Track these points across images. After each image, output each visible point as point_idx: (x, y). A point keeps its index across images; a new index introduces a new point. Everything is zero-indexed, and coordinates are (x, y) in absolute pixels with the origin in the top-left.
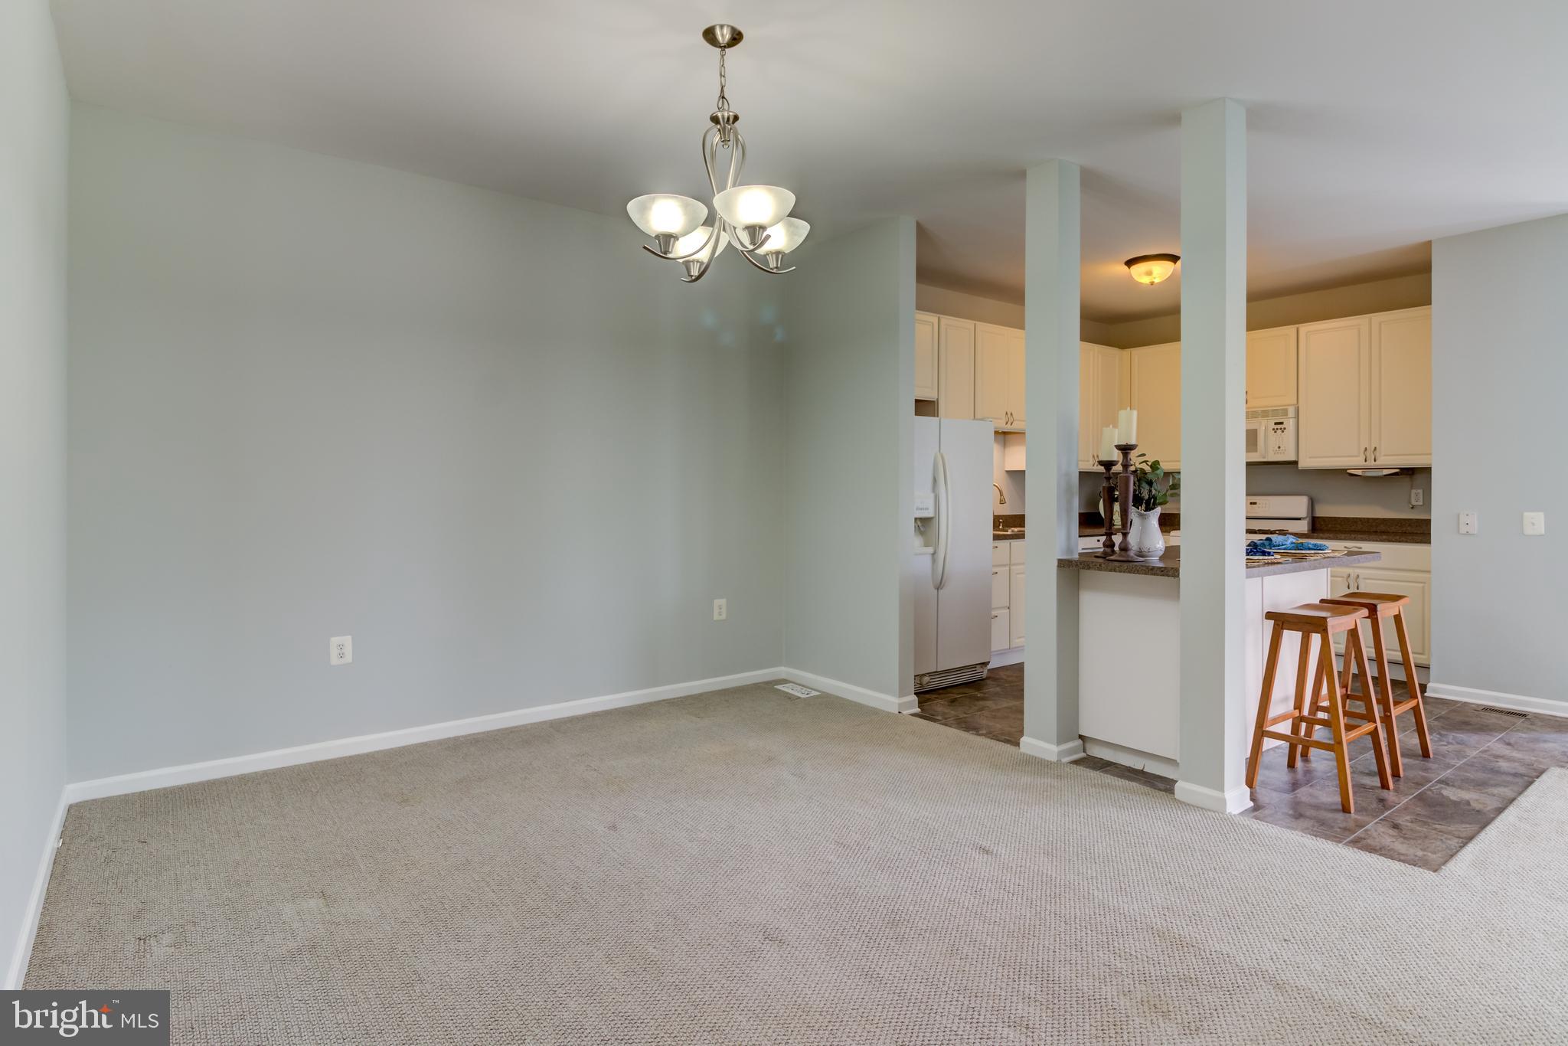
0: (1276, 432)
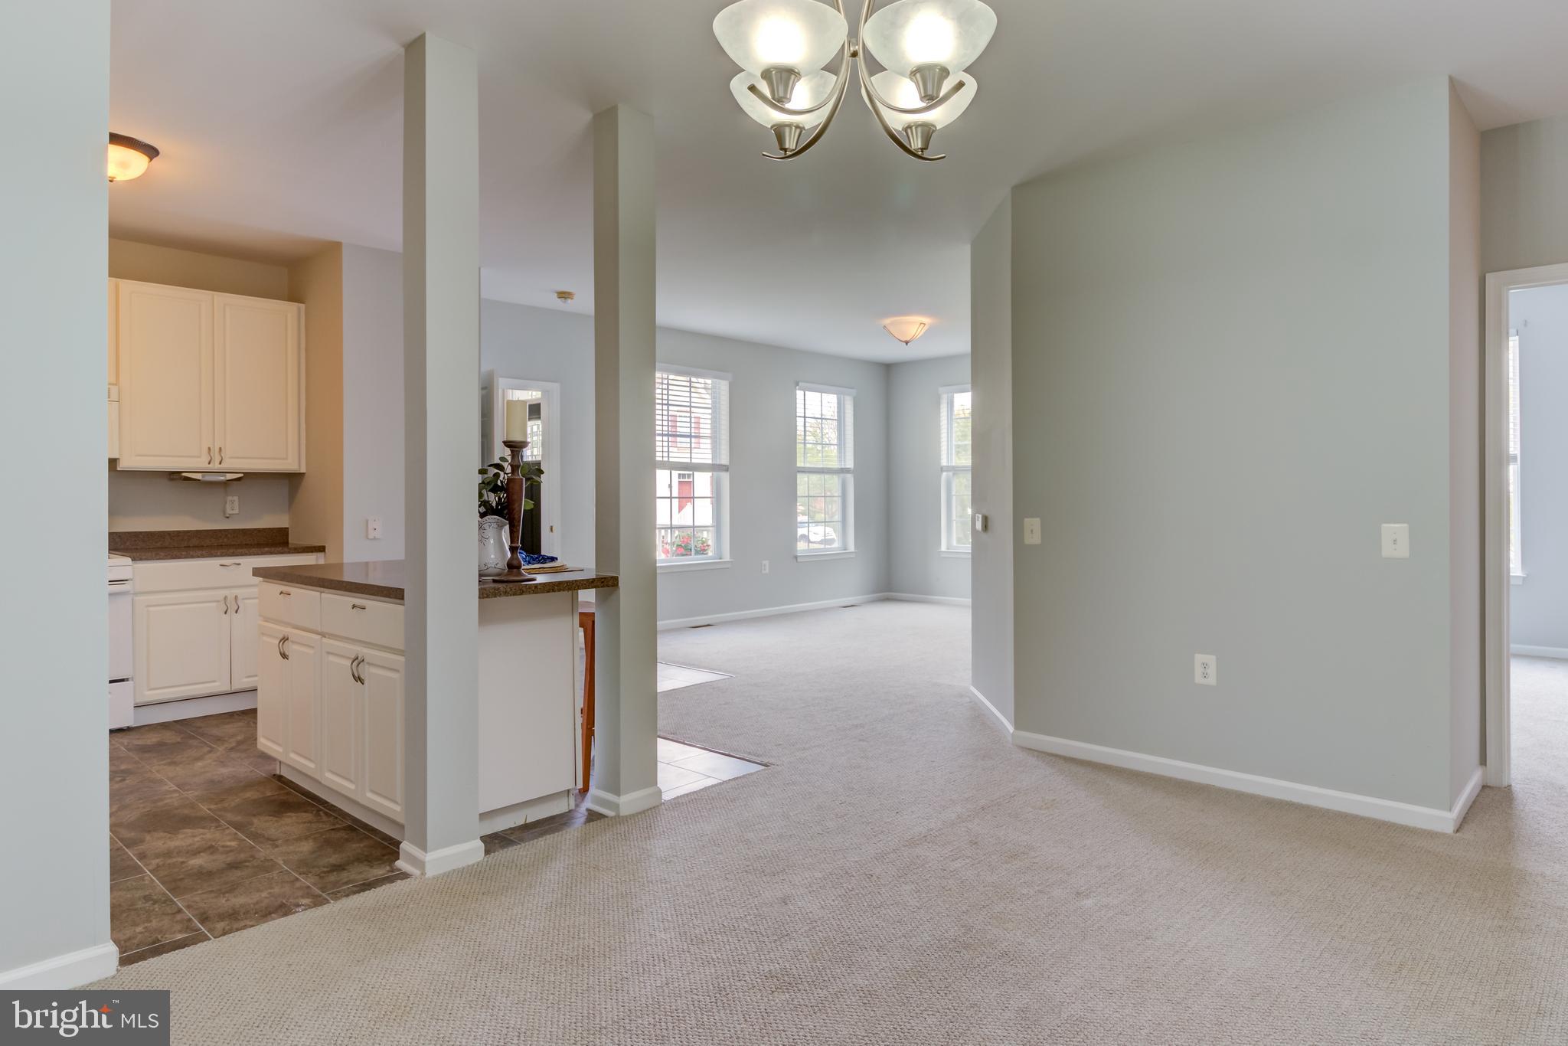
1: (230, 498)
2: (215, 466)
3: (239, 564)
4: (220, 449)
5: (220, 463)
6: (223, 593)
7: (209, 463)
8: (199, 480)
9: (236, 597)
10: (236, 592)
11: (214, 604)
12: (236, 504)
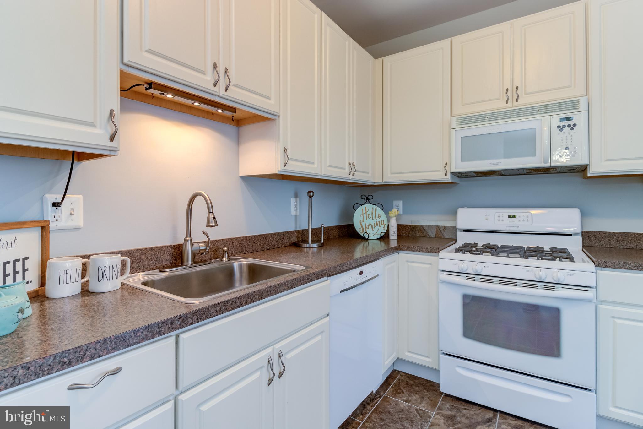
0: (561, 130)
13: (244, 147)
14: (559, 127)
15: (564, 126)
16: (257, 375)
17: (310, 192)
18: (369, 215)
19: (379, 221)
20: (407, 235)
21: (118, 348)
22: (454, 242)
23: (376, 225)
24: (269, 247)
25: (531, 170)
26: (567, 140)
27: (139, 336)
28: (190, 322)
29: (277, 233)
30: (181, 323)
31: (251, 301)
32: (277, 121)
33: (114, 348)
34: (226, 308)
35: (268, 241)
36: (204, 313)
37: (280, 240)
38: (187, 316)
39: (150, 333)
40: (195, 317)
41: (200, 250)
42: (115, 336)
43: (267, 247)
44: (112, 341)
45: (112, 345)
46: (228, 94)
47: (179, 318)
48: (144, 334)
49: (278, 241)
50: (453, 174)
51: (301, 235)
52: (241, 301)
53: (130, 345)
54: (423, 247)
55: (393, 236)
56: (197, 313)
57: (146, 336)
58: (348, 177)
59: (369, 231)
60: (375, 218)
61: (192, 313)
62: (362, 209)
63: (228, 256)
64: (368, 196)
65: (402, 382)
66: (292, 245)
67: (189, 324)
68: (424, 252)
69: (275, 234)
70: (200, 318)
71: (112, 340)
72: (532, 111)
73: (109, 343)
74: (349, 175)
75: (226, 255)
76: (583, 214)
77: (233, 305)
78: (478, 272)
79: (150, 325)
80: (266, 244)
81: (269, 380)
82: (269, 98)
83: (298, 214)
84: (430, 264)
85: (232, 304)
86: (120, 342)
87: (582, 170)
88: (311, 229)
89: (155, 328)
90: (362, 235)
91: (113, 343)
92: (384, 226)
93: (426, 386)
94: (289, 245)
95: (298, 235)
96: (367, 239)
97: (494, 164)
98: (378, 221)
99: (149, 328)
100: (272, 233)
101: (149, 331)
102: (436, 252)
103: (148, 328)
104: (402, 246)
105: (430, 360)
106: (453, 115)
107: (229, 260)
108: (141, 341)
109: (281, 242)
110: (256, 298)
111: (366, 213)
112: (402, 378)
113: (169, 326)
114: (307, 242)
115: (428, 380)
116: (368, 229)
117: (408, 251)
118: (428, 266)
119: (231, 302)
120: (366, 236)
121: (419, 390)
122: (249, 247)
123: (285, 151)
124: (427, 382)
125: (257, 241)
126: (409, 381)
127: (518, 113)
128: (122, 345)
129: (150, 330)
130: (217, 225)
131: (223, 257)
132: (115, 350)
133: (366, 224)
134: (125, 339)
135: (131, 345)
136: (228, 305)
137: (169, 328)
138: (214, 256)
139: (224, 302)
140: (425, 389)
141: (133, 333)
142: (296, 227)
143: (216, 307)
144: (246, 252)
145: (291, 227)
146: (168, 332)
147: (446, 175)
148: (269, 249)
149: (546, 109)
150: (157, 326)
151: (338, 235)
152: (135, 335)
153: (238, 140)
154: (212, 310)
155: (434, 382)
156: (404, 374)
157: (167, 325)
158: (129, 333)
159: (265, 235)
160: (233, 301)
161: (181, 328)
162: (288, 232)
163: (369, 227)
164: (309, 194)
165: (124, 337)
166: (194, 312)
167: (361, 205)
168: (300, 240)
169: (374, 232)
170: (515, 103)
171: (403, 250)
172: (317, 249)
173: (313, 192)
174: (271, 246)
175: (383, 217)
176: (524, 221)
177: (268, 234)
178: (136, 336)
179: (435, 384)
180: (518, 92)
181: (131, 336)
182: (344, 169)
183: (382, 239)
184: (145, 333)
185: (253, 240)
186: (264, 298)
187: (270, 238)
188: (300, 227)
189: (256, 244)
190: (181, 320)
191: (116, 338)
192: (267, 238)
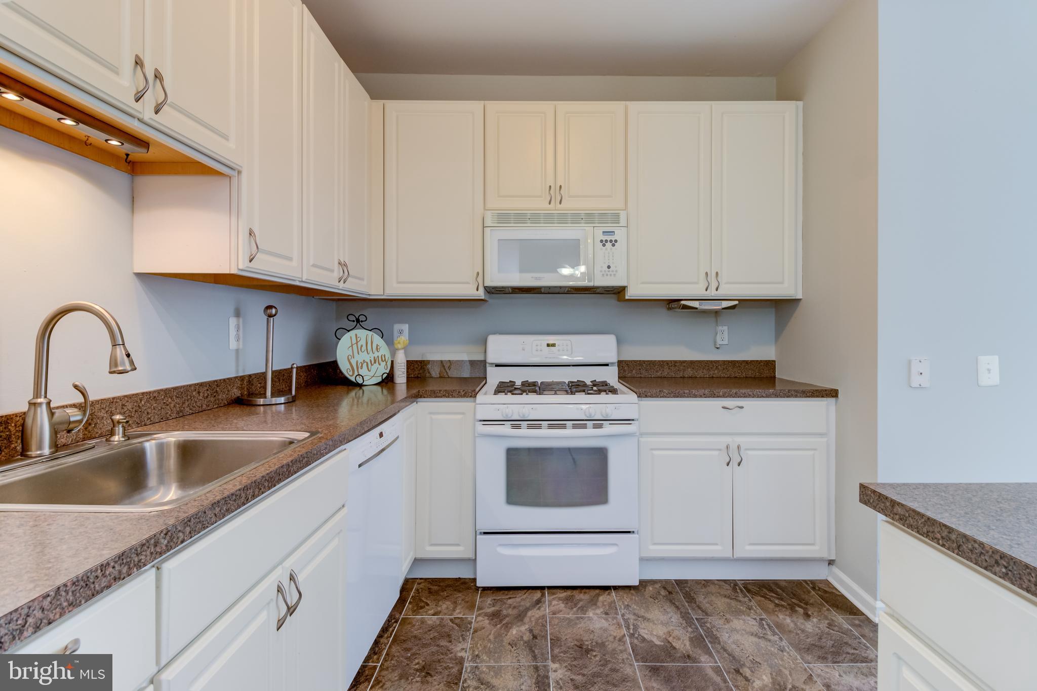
0: (604, 245)
1: (720, 328)
2: (712, 293)
3: (742, 407)
4: (717, 273)
5: (717, 290)
6: (727, 440)
7: (706, 290)
8: (696, 308)
9: (739, 447)
10: (739, 440)
11: (716, 453)
12: (726, 333)
13: (143, 219)
14: (602, 241)
15: (606, 241)
16: (263, 616)
17: (270, 307)
18: (362, 346)
19: (378, 357)
20: (416, 376)
21: (78, 601)
22: (484, 382)
23: (373, 362)
24: (191, 409)
25: (573, 289)
26: (609, 257)
27: (109, 574)
28: (180, 539)
29: (206, 382)
30: (168, 542)
31: (259, 491)
32: (235, 181)
33: (72, 603)
34: (227, 508)
35: (189, 398)
36: (199, 520)
37: (211, 394)
38: (176, 529)
39: (125, 566)
40: (188, 529)
41: (70, 423)
42: (72, 580)
43: (187, 409)
44: (69, 590)
45: (68, 597)
46: (162, 119)
47: (166, 534)
48: (117, 569)
49: (207, 397)
50: (485, 288)
51: (247, 385)
52: (246, 494)
53: (95, 593)
54: (454, 390)
55: (401, 378)
56: (190, 521)
57: (120, 572)
58: (337, 284)
59: (364, 372)
60: (371, 352)
61: (184, 522)
62: (351, 337)
63: (125, 430)
64: (359, 317)
65: (422, 591)
66: (232, 404)
67: (179, 543)
68: (455, 397)
69: (201, 385)
70: (194, 530)
71: (67, 589)
72: (576, 218)
73: (64, 594)
74: (339, 282)
75: (119, 429)
76: (619, 342)
77: (237, 502)
78: (526, 416)
79: (125, 552)
80: (187, 404)
81: (279, 621)
82: (226, 138)
83: (241, 346)
84: (463, 413)
85: (235, 500)
86: (80, 589)
87: (618, 292)
88: (273, 372)
89: (132, 556)
90: (353, 379)
91: (70, 593)
92: (386, 363)
93: (456, 586)
94: (226, 403)
95: (242, 385)
96: (360, 386)
97: (536, 278)
98: (376, 354)
99: (123, 557)
100: (198, 384)
101: (123, 563)
102: (471, 396)
103: (121, 558)
104: (423, 392)
105: (461, 548)
106: (486, 208)
107: (126, 438)
108: (112, 583)
109: (212, 399)
110: (265, 487)
111: (357, 343)
112: (421, 586)
113: (152, 550)
114: (264, 395)
115: (456, 578)
116: (361, 369)
117: (432, 397)
118: (460, 417)
119: (234, 497)
120: (360, 381)
121: (448, 594)
122: (153, 411)
123: (250, 234)
124: (456, 581)
125: (170, 400)
126: (432, 587)
127: (563, 219)
128: (83, 595)
129: (125, 561)
130: (136, 369)
131: (112, 433)
132: (74, 606)
133: (357, 362)
134: (88, 583)
135: (97, 593)
136: (231, 502)
137: (152, 553)
138: (84, 434)
139: (226, 498)
140: (455, 590)
141: (99, 571)
142: (237, 371)
143: (215, 509)
144: (148, 422)
145: (228, 372)
146: (150, 562)
147: (477, 290)
148: (193, 413)
149: (590, 218)
150: (134, 552)
151: (305, 383)
152: (103, 574)
153: (133, 201)
154: (210, 514)
155: (465, 579)
156: (422, 581)
157: (148, 548)
158: (94, 571)
159: (184, 386)
160: (236, 496)
161: (168, 550)
162: (224, 380)
163: (362, 366)
164: (269, 311)
165: (86, 580)
166: (186, 520)
167: (349, 331)
168: (246, 393)
169: (372, 374)
170: (558, 206)
171: (424, 397)
172: (285, 407)
173: (275, 308)
174: (194, 407)
175: (384, 350)
176: (563, 350)
177: (190, 386)
178: (105, 575)
179: (467, 581)
180: (562, 192)
181: (97, 577)
182: (332, 271)
183: (384, 384)
184: (117, 567)
185: (163, 397)
186: (275, 486)
187: (194, 393)
188: (244, 371)
189: (168, 405)
190: (168, 538)
191: (74, 583)
192: (188, 393)
